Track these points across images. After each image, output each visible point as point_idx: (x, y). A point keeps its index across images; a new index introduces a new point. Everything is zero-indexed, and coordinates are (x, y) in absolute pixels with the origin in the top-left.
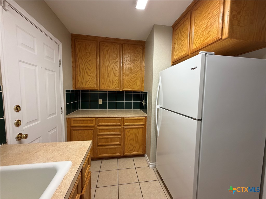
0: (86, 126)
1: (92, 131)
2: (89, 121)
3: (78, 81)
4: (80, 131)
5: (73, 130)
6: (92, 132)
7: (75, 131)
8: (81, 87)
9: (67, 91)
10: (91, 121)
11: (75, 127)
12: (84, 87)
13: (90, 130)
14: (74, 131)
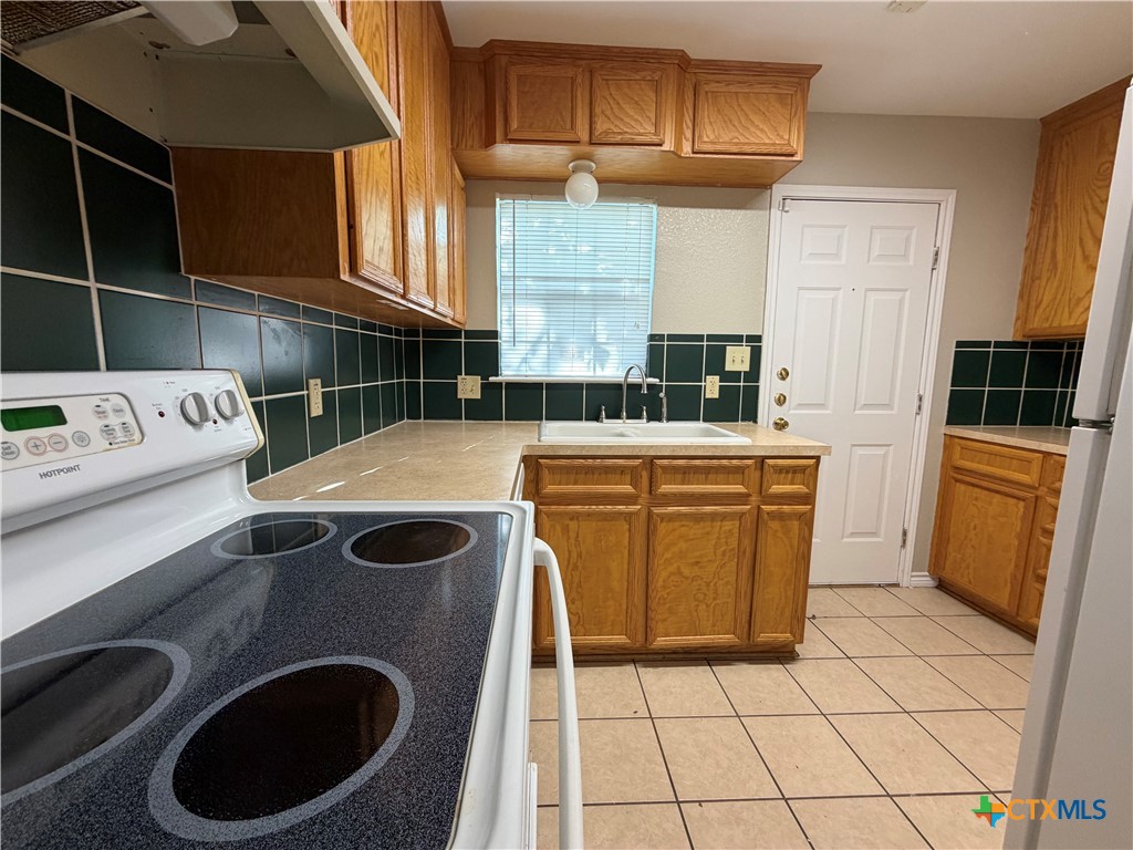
0: (1002, 480)
1: (1022, 504)
2: (1015, 462)
3: (1041, 302)
4: (976, 490)
5: (957, 481)
6: (1022, 510)
7: (963, 487)
8: (1047, 325)
9: (959, 344)
10: (1024, 464)
11: (965, 473)
12: (1060, 326)
13: (1015, 500)
14: (958, 484)
